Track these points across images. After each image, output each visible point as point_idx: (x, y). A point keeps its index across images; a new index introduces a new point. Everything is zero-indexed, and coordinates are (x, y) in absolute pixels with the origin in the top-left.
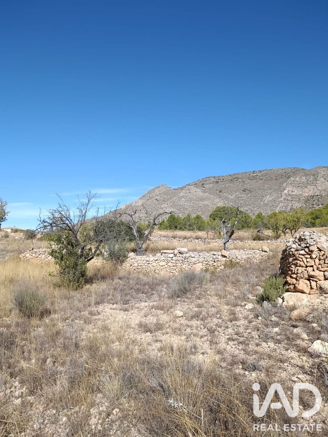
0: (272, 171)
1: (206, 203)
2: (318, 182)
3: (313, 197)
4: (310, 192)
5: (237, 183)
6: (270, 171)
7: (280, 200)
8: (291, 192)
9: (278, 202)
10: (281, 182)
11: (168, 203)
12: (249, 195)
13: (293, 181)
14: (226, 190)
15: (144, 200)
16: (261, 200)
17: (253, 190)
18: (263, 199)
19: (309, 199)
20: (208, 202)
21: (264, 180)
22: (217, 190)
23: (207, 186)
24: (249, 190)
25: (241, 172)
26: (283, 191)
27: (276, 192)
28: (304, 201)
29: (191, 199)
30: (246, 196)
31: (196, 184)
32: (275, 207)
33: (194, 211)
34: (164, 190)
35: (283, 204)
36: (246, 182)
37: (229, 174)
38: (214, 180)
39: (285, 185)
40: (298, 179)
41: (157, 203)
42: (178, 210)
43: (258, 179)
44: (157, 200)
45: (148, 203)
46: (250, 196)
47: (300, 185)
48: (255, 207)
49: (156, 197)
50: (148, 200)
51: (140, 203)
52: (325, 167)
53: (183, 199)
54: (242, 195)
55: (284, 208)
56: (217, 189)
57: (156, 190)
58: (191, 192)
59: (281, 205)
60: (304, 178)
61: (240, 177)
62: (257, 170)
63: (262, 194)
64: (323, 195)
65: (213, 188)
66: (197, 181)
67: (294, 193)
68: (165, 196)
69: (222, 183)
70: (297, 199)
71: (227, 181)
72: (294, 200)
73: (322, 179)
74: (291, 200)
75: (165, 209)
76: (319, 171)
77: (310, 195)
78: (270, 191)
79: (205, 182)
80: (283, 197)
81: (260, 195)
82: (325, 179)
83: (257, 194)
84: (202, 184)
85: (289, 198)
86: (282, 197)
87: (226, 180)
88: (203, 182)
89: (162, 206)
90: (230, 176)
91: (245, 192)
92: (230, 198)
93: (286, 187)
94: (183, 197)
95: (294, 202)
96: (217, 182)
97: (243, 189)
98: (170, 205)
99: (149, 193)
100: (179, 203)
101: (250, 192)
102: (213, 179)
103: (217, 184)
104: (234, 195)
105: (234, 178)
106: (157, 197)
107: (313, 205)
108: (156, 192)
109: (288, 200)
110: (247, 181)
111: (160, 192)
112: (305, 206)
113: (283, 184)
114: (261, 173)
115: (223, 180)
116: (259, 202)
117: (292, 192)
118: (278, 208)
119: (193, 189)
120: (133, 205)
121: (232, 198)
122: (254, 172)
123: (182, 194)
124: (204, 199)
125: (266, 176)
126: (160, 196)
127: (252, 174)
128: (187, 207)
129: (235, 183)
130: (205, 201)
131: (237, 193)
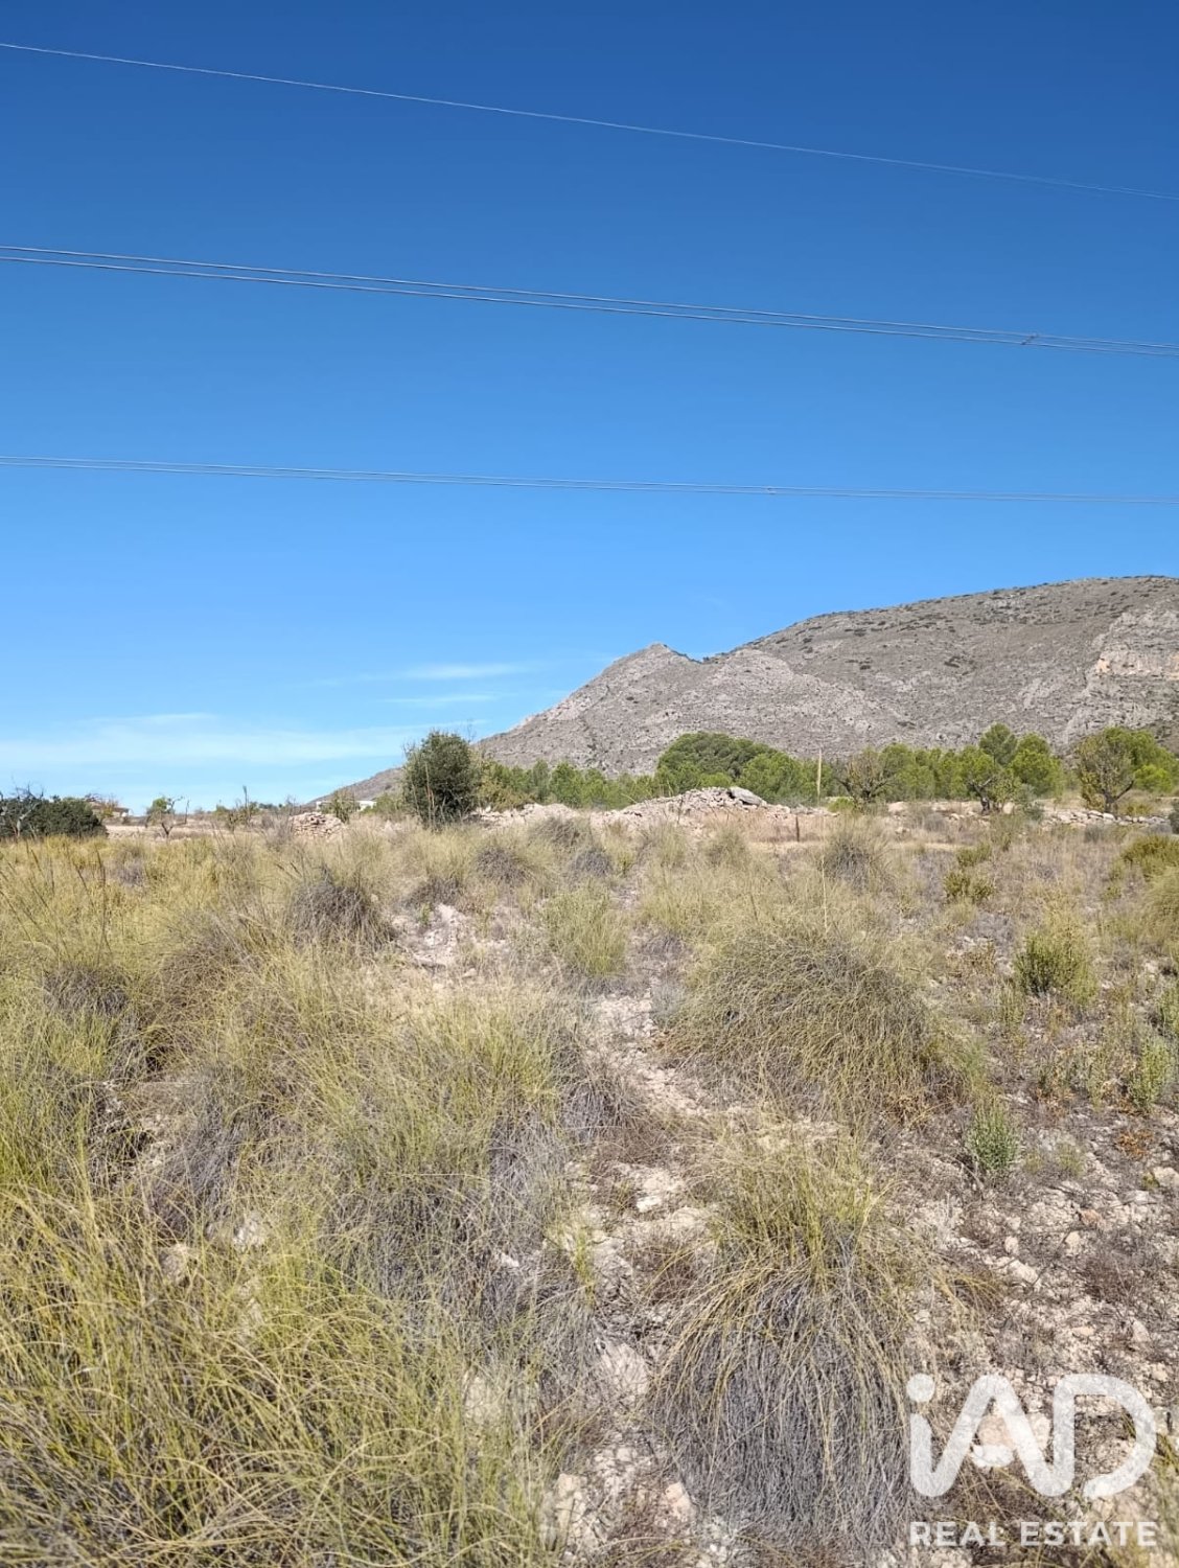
0: (1067, 589)
1: (805, 710)
5: (930, 634)
6: (1058, 591)
7: (1080, 696)
8: (1120, 667)
9: (1070, 706)
10: (1090, 632)
11: (669, 710)
12: (969, 680)
13: (1130, 626)
14: (886, 660)
15: (587, 700)
16: (1011, 699)
17: (984, 659)
18: (1017, 692)
21: (1031, 622)
22: (852, 661)
23: (822, 648)
25: (951, 596)
26: (1092, 664)
27: (1068, 668)
28: (1166, 701)
29: (752, 694)
30: (956, 684)
31: (783, 640)
32: (1061, 723)
34: (661, 664)
35: (1088, 712)
36: (963, 633)
37: (906, 604)
38: (849, 626)
39: (1100, 643)
40: (1147, 619)
41: (630, 711)
43: (1010, 619)
44: (631, 699)
45: (602, 712)
46: (971, 684)
47: (1156, 640)
48: (985, 722)
49: (632, 690)
50: (602, 699)
51: (574, 711)
53: (723, 697)
54: (943, 680)
55: (1091, 724)
56: (855, 658)
57: (634, 662)
58: (753, 669)
59: (1082, 714)
61: (944, 611)
62: (1009, 586)
63: (1014, 675)
65: (843, 653)
66: (787, 630)
67: (1131, 673)
68: (663, 687)
69: (876, 634)
70: (1143, 693)
71: (895, 629)
72: (1132, 695)
74: (1119, 695)
75: (657, 730)
78: (1044, 665)
79: (818, 633)
80: (1090, 686)
81: (1006, 679)
83: (996, 675)
84: (806, 641)
85: (1114, 689)
86: (1085, 686)
87: (892, 626)
88: (808, 633)
89: (648, 722)
90: (908, 609)
91: (953, 669)
92: (899, 690)
93: (1103, 648)
94: (722, 687)
95: (1131, 705)
96: (860, 633)
97: (948, 659)
98: (674, 717)
99: (607, 674)
100: (708, 711)
101: (975, 668)
102: (844, 623)
103: (859, 639)
104: (914, 680)
105: (920, 619)
106: (635, 691)
108: (632, 670)
109: (1108, 697)
110: (967, 628)
111: (645, 673)
112: (1170, 718)
113: (1092, 637)
114: (1025, 598)
116: (1001, 705)
117: (1124, 666)
118: (1070, 727)
119: (762, 659)
120: (551, 718)
121: (905, 689)
122: (996, 595)
123: (719, 679)
124: (798, 696)
125: (1043, 608)
126: (644, 686)
127: (988, 602)
128: (734, 723)
129: (920, 636)
130: (801, 702)
131: (925, 673)
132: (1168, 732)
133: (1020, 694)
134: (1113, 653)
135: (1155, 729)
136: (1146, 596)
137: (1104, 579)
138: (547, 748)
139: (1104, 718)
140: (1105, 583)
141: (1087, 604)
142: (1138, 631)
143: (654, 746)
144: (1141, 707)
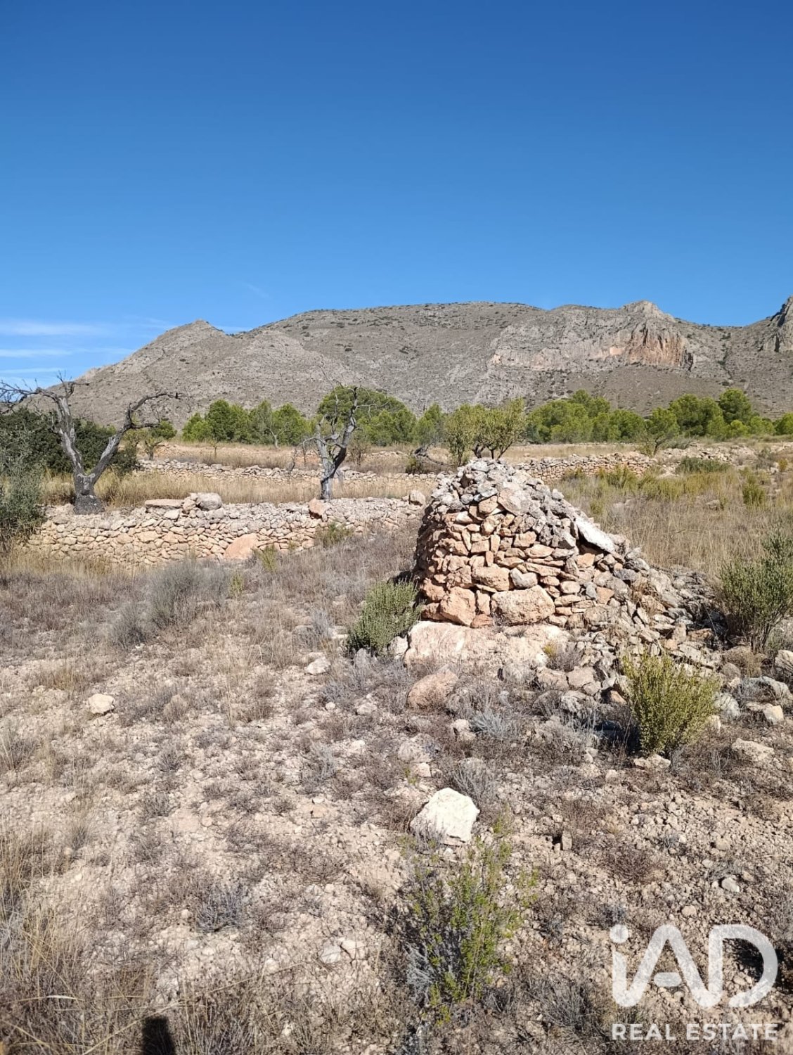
0: (469, 307)
1: (313, 376)
2: (564, 341)
3: (551, 374)
4: (547, 363)
5: (389, 330)
6: (464, 308)
7: (483, 377)
8: (506, 360)
9: (477, 384)
10: (488, 336)
11: (216, 371)
12: (415, 363)
13: (512, 334)
14: (362, 346)
15: (148, 359)
16: (442, 377)
17: (423, 350)
18: (445, 373)
19: (543, 379)
20: (318, 373)
21: (449, 327)
22: (339, 345)
23: (316, 334)
24: (415, 351)
25: (398, 304)
26: (490, 357)
28: (532, 383)
29: (276, 363)
30: (407, 365)
31: (288, 326)
32: (472, 395)
33: (284, 395)
34: (204, 335)
36: (409, 331)
37: (369, 307)
38: (333, 320)
39: (495, 344)
40: (522, 330)
41: (184, 369)
42: (240, 391)
43: (437, 324)
44: (183, 360)
45: (160, 369)
46: (417, 366)
47: (527, 345)
48: (427, 391)
49: (182, 353)
50: (159, 359)
51: (137, 367)
52: (580, 307)
53: (255, 363)
54: (399, 363)
55: (490, 396)
56: (341, 343)
57: (183, 333)
58: (275, 344)
59: (485, 389)
60: (536, 330)
61: (396, 315)
62: (435, 302)
63: (443, 361)
64: (573, 371)
65: (331, 338)
66: (291, 319)
67: (512, 364)
68: (207, 353)
69: (352, 327)
70: (520, 378)
71: (365, 325)
72: (513, 378)
73: (572, 334)
74: (506, 378)
75: (207, 385)
76: (567, 316)
77: (546, 370)
78: (461, 356)
79: (312, 323)
80: (490, 371)
81: (438, 364)
82: (580, 336)
83: (432, 360)
84: (305, 328)
85: (503, 375)
86: (486, 371)
87: (363, 322)
88: (305, 323)
89: (199, 379)
90: (372, 311)
91: (405, 355)
92: (371, 367)
93: (497, 347)
94: (254, 356)
95: (512, 385)
96: (341, 326)
97: (401, 348)
98: (219, 376)
99: (161, 339)
100: (244, 373)
101: (418, 355)
102: (330, 318)
103: (341, 329)
105: (381, 319)
106: (184, 354)
107: (551, 392)
108: (182, 339)
109: (499, 379)
110: (412, 328)
111: (192, 341)
112: (534, 394)
113: (490, 340)
114: (444, 310)
115: (356, 320)
116: (436, 381)
117: (509, 360)
118: (477, 398)
119: (281, 337)
120: (117, 372)
121: (375, 367)
122: (427, 307)
123: (251, 350)
124: (308, 366)
125: (455, 318)
126: (193, 352)
127: (422, 312)
128: (264, 383)
129: (383, 330)
130: (311, 371)
131: (387, 356)
132: (533, 402)
133: (448, 374)
134: (502, 351)
135: (525, 401)
137: (491, 303)
138: (118, 395)
139: (497, 392)
142: (517, 338)
143: (205, 397)
144: (518, 386)
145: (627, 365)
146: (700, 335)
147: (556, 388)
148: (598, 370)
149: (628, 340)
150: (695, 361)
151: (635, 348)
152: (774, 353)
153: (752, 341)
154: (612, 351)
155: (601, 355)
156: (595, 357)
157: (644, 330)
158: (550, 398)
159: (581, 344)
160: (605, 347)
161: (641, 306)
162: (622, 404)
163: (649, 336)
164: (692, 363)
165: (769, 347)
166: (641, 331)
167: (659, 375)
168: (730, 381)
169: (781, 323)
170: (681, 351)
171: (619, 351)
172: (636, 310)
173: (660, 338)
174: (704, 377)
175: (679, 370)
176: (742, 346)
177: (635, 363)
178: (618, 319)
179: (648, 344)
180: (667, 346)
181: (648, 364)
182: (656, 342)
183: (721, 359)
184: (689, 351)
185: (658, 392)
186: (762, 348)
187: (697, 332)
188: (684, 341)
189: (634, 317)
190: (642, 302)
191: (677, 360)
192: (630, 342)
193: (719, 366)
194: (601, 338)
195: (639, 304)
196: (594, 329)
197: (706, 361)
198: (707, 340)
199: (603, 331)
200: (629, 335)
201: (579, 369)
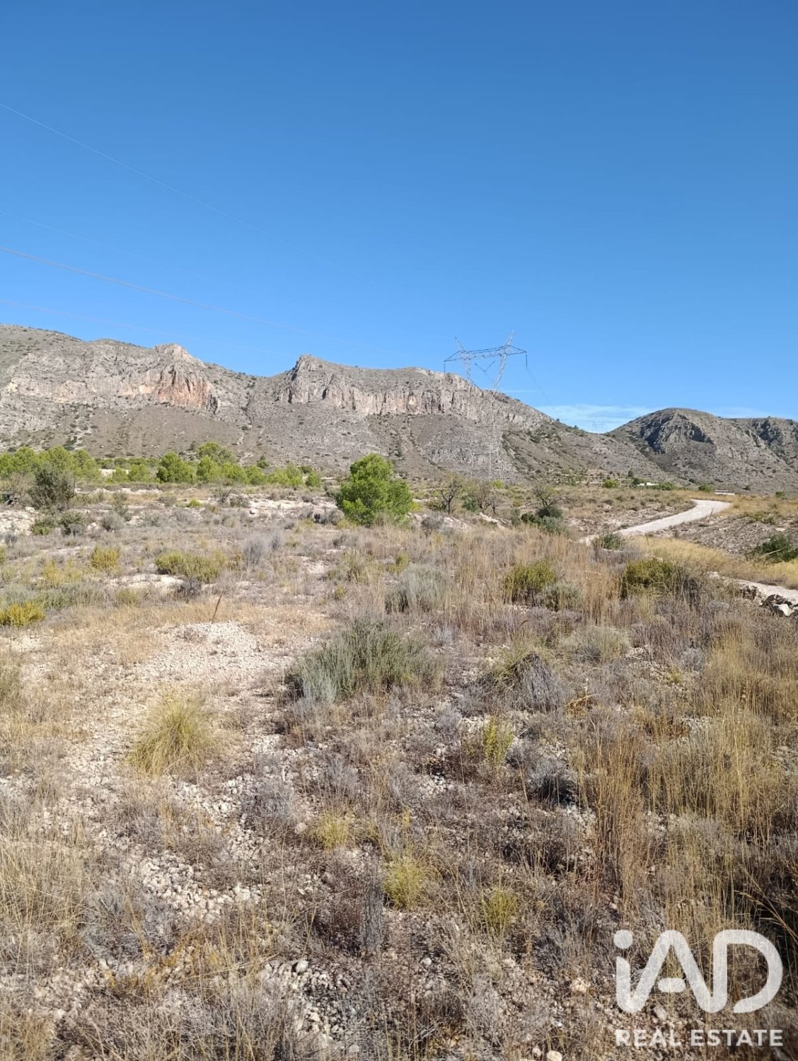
132: (52, 436)
134: (20, 379)
135: (44, 433)
136: (51, 344)
139: (11, 423)
140: (25, 331)
141: (12, 343)
142: (38, 367)
145: (156, 404)
146: (227, 382)
147: (80, 422)
148: (127, 407)
149: (157, 380)
150: (219, 405)
151: (165, 388)
152: (288, 404)
153: (271, 391)
154: (142, 389)
155: (130, 392)
156: (125, 394)
157: (172, 372)
158: (72, 432)
159: (109, 380)
160: (134, 385)
161: (171, 349)
162: (145, 443)
163: (177, 378)
164: (217, 407)
165: (284, 397)
166: (169, 372)
167: (186, 415)
168: (250, 426)
169: (294, 377)
170: (207, 395)
171: (149, 390)
172: (166, 352)
173: (187, 381)
174: (226, 421)
175: (205, 413)
176: (263, 395)
177: (164, 403)
178: (148, 359)
179: (176, 385)
180: (194, 389)
181: (177, 405)
182: (184, 384)
183: (244, 406)
184: (215, 395)
185: (183, 432)
186: (278, 399)
187: (225, 378)
188: (210, 386)
189: (163, 359)
190: (172, 345)
191: (204, 403)
192: (159, 382)
193: (242, 412)
194: (130, 376)
195: (169, 346)
196: (124, 366)
197: (230, 407)
198: (233, 387)
199: (132, 368)
200: (158, 375)
201: (107, 404)
